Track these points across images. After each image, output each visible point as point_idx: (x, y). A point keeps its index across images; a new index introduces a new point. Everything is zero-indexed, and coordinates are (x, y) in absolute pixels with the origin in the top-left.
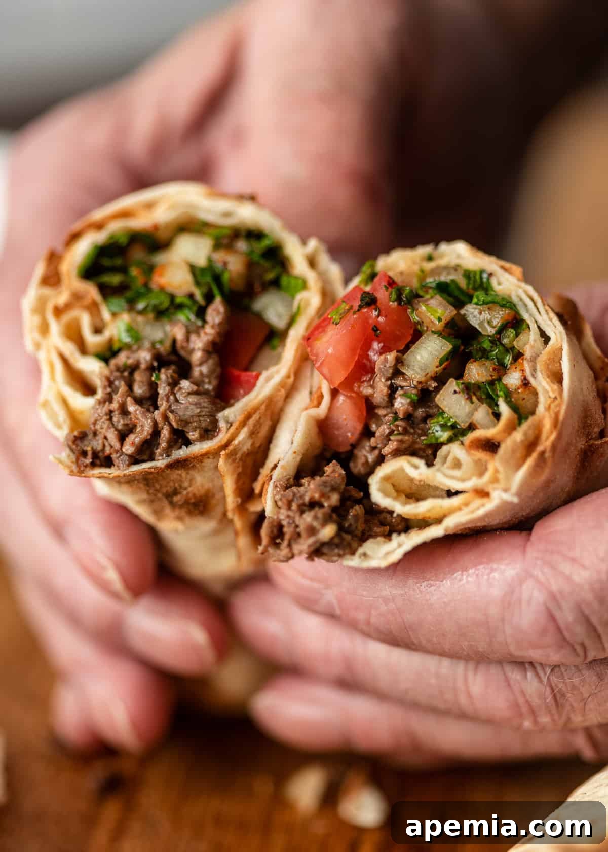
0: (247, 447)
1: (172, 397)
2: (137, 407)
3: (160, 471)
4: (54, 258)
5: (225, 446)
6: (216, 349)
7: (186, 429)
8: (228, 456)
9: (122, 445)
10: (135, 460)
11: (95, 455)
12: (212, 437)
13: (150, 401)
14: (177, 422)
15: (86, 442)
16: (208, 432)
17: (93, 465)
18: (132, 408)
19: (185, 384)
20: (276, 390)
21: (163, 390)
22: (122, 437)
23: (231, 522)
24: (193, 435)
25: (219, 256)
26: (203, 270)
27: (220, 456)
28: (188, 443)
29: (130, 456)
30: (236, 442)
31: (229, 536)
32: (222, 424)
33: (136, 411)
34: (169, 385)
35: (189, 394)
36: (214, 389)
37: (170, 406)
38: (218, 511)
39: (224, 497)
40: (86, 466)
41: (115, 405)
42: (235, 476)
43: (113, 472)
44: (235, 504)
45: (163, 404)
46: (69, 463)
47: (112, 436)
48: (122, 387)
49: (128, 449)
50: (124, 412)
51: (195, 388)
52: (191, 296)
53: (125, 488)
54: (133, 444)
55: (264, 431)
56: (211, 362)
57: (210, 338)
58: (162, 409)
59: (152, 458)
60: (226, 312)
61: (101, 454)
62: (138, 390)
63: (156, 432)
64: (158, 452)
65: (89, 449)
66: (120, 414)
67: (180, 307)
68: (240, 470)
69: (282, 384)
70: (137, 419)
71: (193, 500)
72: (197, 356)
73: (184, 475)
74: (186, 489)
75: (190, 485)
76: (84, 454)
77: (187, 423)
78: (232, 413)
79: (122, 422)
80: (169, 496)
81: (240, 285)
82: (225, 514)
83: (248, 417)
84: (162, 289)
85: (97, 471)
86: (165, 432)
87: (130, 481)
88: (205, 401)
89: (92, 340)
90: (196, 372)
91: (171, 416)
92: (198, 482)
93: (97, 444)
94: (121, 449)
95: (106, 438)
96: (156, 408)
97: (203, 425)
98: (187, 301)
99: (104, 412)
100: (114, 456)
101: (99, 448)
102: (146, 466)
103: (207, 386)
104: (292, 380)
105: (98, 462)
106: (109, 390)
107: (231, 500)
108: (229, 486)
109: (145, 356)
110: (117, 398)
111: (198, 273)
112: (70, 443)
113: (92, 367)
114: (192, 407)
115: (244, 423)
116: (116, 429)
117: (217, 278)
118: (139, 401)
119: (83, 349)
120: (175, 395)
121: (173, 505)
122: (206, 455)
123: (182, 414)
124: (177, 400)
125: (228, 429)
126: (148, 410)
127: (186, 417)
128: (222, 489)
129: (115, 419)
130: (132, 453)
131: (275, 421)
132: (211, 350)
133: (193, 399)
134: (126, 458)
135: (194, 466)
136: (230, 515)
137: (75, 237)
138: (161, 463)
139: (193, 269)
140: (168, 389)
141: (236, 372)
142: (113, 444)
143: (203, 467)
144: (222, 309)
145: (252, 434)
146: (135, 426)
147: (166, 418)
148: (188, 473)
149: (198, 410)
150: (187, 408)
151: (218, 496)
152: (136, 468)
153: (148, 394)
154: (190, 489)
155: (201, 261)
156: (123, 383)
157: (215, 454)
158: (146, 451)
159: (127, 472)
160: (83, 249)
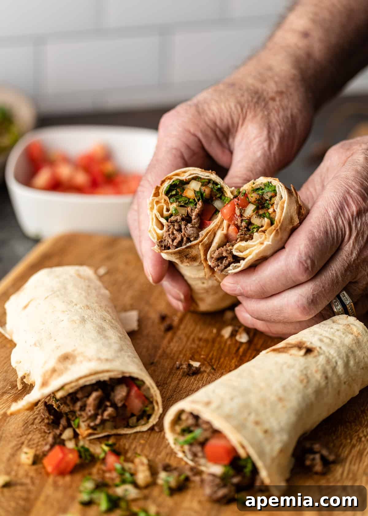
0: (207, 242)
1: (186, 229)
2: (176, 232)
3: (183, 249)
4: (158, 188)
5: (201, 242)
6: (199, 215)
7: (190, 237)
8: (202, 244)
9: (173, 243)
10: (176, 247)
11: (165, 246)
12: (197, 239)
13: (180, 230)
14: (187, 236)
15: (162, 243)
16: (196, 238)
17: (164, 249)
18: (175, 232)
19: (189, 225)
20: (215, 226)
21: (183, 227)
22: (173, 241)
23: (203, 263)
24: (192, 239)
25: (203, 188)
26: (198, 192)
27: (199, 245)
28: (191, 241)
29: (175, 246)
30: (204, 241)
31: (202, 267)
32: (200, 235)
33: (176, 233)
34: (184, 225)
35: (190, 227)
36: (198, 227)
37: (185, 231)
38: (199, 261)
39: (201, 257)
40: (162, 250)
41: (170, 232)
42: (203, 251)
43: (170, 251)
44: (204, 259)
45: (183, 231)
46: (157, 249)
47: (170, 241)
48: (172, 227)
49: (175, 244)
50: (173, 234)
51: (192, 226)
52: (194, 200)
53: (173, 255)
54: (176, 242)
55: (212, 238)
56: (197, 219)
57: (197, 212)
58: (183, 232)
59: (181, 246)
60: (202, 205)
61: (167, 246)
62: (176, 227)
63: (182, 239)
64: (183, 244)
65: (163, 245)
66: (172, 235)
67: (191, 202)
68: (205, 248)
69: (217, 225)
70: (177, 235)
71: (192, 257)
72: (193, 217)
73: (190, 250)
74: (190, 254)
75: (191, 253)
76: (162, 246)
77: (190, 235)
78: (203, 233)
79: (172, 237)
80: (186, 256)
81: (208, 197)
82: (201, 261)
83: (208, 233)
84: (186, 197)
85: (165, 251)
86: (185, 239)
87: (175, 253)
88: (195, 229)
89: (165, 213)
90: (193, 221)
91: (186, 234)
92: (194, 252)
93: (166, 243)
94: (173, 244)
95: (168, 241)
96: (182, 232)
97: (195, 236)
98: (193, 201)
99: (167, 234)
100: (170, 246)
101: (166, 244)
102: (179, 249)
103: (196, 226)
104: (219, 224)
105: (166, 248)
106: (168, 228)
107: (202, 257)
108: (202, 253)
109: (179, 218)
110: (171, 230)
111: (196, 193)
112: (158, 243)
113: (164, 221)
114: (191, 231)
115: (206, 235)
116: (171, 239)
117: (202, 195)
118: (177, 230)
119: (162, 216)
120: (186, 228)
121: (187, 258)
122: (196, 244)
123: (188, 233)
124: (187, 229)
125: (202, 237)
126: (180, 233)
127: (190, 234)
128: (200, 254)
129: (170, 236)
130: (176, 245)
131: (215, 234)
132: (197, 216)
133: (191, 229)
134: (174, 247)
135: (193, 248)
136: (202, 262)
137: (163, 182)
138: (184, 247)
139: (195, 191)
140: (184, 226)
141: (207, 222)
142: (170, 243)
143: (195, 248)
144: (201, 204)
145: (208, 239)
146: (176, 238)
147: (184, 235)
148: (191, 250)
149: (193, 232)
150: (190, 231)
151: (199, 256)
152: (177, 249)
153: (179, 228)
154: (191, 254)
155: (198, 189)
156: (172, 226)
157: (198, 244)
158: (180, 244)
159: (174, 251)
160: (166, 185)
